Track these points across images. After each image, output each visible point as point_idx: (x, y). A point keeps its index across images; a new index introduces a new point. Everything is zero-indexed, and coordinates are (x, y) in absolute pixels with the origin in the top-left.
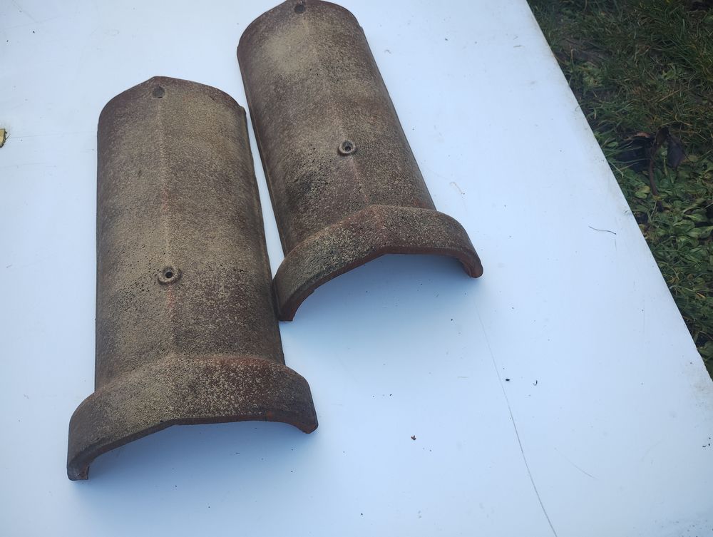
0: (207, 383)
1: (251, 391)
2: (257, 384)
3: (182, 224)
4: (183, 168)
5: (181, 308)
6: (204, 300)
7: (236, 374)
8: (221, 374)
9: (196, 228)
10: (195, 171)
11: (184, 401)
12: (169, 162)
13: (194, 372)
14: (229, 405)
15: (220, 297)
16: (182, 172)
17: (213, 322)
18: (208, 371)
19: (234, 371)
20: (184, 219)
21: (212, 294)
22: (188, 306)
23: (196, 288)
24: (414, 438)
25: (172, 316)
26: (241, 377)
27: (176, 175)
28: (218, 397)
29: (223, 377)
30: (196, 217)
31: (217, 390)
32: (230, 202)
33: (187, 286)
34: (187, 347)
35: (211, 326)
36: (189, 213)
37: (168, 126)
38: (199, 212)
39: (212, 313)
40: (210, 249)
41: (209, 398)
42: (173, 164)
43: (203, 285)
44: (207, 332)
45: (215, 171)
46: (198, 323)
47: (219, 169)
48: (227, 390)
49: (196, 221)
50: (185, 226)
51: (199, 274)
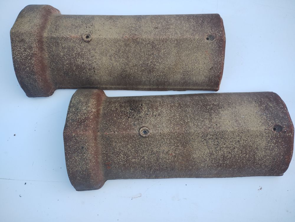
0: (25, 47)
1: (23, 65)
2: (26, 68)
3: (117, 44)
4: (154, 47)
5: (70, 41)
6: (75, 52)
7: (30, 59)
8: (29, 53)
9: (116, 52)
10: (153, 54)
11: (17, 37)
12: (157, 41)
13: (29, 42)
14: (16, 55)
15: (78, 60)
16: (151, 47)
17: (64, 55)
18: (30, 48)
19: (31, 59)
20: (121, 46)
21: (79, 56)
22: (71, 44)
23: (81, 49)
24: (15, 135)
25: (65, 37)
26: (28, 61)
27: (149, 43)
28: (19, 51)
29: (28, 53)
30: (122, 52)
31: (22, 51)
32: (136, 71)
33: (81, 45)
34: (50, 42)
35: (62, 54)
36: (125, 49)
37: (183, 41)
38: (126, 54)
39: (69, 55)
40: (104, 58)
41: (18, 47)
42: (156, 42)
43: (83, 52)
44: (59, 52)
45: (155, 65)
46: (63, 48)
47: (157, 67)
48: (22, 55)
49: (121, 52)
50: (116, 46)
51: (89, 50)
